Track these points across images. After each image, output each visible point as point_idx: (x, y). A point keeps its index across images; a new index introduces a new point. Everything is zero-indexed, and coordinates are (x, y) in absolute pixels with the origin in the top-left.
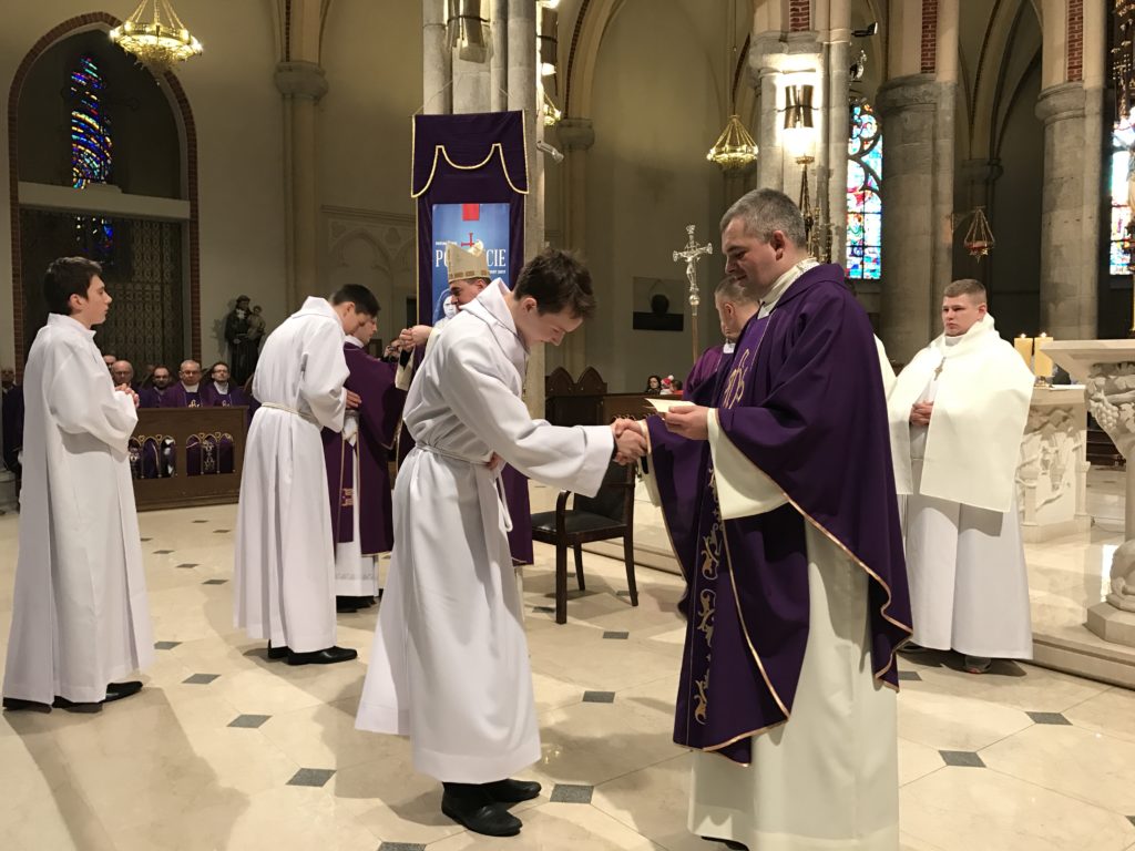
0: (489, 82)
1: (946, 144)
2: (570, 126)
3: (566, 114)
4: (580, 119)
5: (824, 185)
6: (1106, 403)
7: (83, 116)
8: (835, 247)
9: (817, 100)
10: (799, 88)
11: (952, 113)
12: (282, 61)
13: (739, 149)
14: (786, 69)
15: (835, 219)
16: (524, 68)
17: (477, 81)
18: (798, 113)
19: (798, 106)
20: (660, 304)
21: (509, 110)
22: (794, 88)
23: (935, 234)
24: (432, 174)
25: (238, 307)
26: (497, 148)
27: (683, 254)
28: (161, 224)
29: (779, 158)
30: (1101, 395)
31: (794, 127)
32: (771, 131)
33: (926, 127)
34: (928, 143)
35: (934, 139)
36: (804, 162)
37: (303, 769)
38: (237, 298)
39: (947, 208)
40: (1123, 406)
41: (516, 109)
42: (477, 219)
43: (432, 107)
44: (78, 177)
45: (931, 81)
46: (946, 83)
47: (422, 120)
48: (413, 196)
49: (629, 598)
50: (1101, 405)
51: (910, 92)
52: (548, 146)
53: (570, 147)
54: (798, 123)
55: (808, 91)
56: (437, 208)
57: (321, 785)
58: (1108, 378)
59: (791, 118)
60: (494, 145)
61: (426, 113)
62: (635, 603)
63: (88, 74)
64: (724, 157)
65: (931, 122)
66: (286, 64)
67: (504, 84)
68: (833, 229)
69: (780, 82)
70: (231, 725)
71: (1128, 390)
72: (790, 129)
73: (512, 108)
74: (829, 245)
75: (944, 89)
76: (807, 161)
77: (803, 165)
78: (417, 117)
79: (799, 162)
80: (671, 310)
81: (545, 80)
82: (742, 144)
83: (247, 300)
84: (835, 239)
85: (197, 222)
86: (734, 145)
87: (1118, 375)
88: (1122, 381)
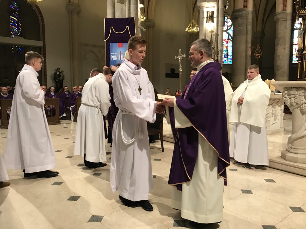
0: (125, 9)
1: (250, 28)
2: (148, 21)
3: (147, 18)
4: (151, 19)
5: (217, 38)
6: (288, 98)
7: (13, 18)
8: (219, 55)
9: (215, 15)
10: (210, 12)
11: (251, 19)
12: (68, 2)
13: (194, 28)
14: (207, 6)
15: (220, 48)
16: (135, 5)
17: (122, 9)
18: (210, 18)
19: (210, 17)
20: (173, 70)
21: (131, 17)
22: (209, 12)
23: (246, 52)
24: (110, 35)
25: (57, 71)
26: (127, 28)
27: (178, 57)
28: (35, 48)
29: (205, 31)
30: (286, 96)
31: (209, 22)
32: (202, 24)
33: (244, 23)
34: (245, 27)
35: (247, 26)
36: (211, 32)
37: (71, 196)
38: (57, 68)
39: (250, 45)
40: (292, 99)
41: (133, 17)
42: (122, 47)
43: (110, 16)
44: (12, 35)
45: (246, 10)
46: (250, 11)
47: (107, 20)
48: (104, 41)
49: (161, 150)
50: (286, 98)
51: (241, 13)
52: (142, 27)
53: (148, 27)
54: (210, 21)
55: (213, 12)
56: (111, 44)
57: (76, 200)
58: (288, 91)
59: (208, 20)
60: (127, 27)
61: (108, 18)
62: (163, 151)
63: (14, 6)
64: (190, 30)
65: (246, 21)
66: (69, 3)
67: (129, 10)
68: (219, 50)
69: (205, 10)
70: (53, 184)
71: (293, 94)
72: (208, 23)
73: (132, 16)
74: (218, 55)
75: (249, 12)
76: (212, 32)
77: (211, 33)
78: (105, 19)
79: (210, 32)
80: (176, 72)
81: (141, 9)
82: (195, 27)
83: (60, 69)
84: (220, 53)
85: (45, 47)
86: (193, 27)
87: (291, 90)
88: (292, 92)
